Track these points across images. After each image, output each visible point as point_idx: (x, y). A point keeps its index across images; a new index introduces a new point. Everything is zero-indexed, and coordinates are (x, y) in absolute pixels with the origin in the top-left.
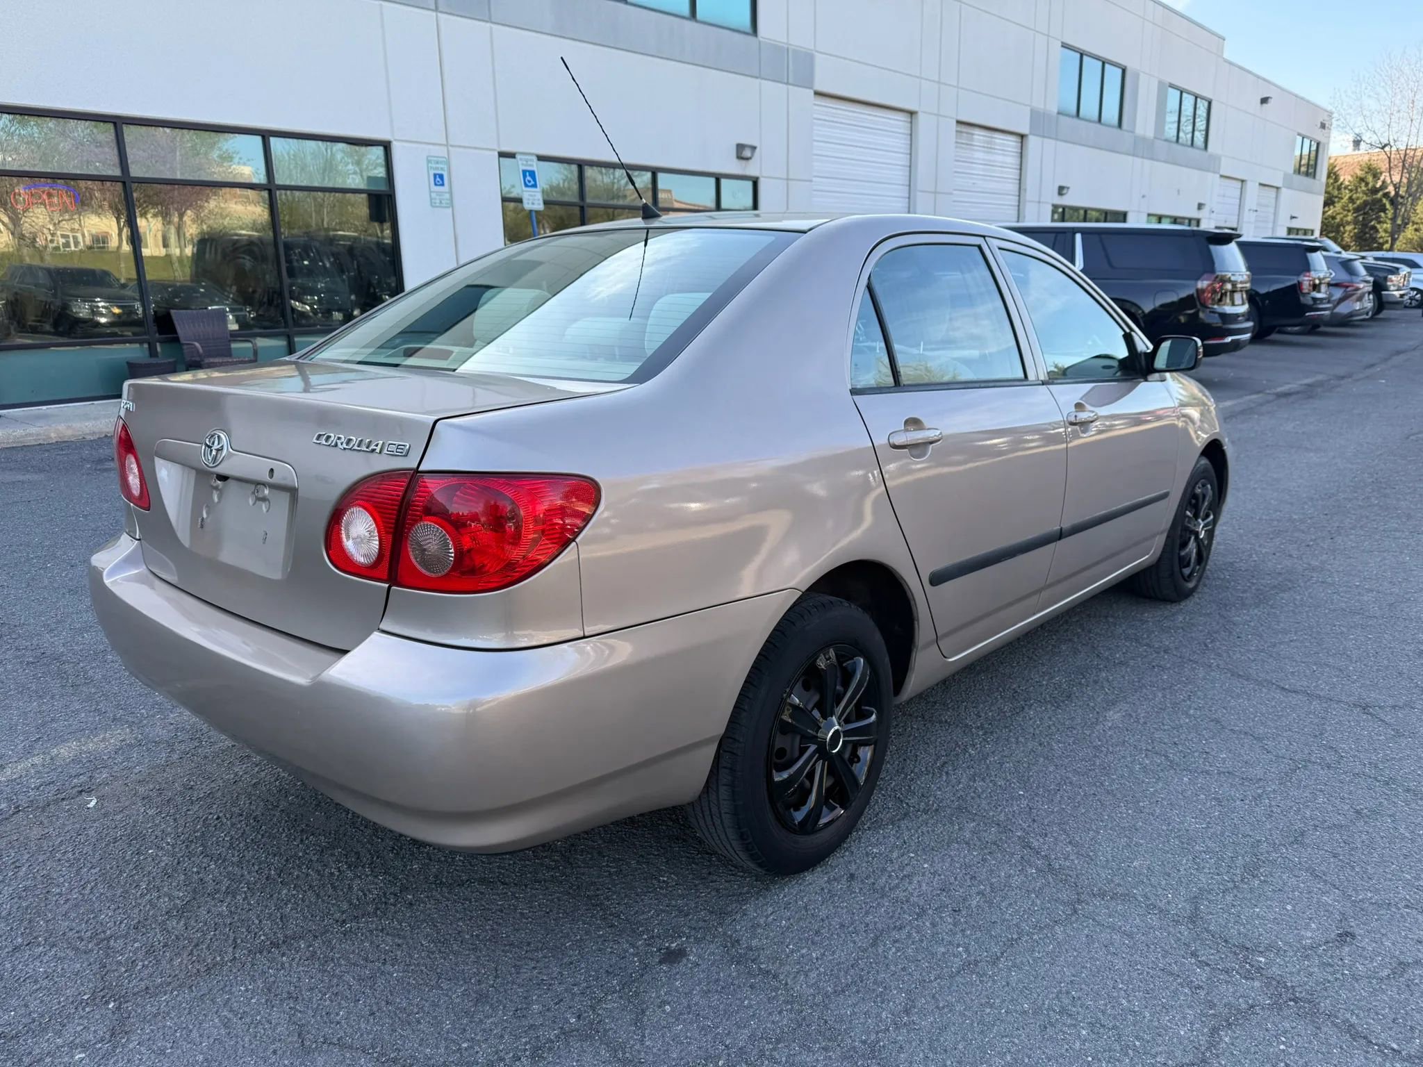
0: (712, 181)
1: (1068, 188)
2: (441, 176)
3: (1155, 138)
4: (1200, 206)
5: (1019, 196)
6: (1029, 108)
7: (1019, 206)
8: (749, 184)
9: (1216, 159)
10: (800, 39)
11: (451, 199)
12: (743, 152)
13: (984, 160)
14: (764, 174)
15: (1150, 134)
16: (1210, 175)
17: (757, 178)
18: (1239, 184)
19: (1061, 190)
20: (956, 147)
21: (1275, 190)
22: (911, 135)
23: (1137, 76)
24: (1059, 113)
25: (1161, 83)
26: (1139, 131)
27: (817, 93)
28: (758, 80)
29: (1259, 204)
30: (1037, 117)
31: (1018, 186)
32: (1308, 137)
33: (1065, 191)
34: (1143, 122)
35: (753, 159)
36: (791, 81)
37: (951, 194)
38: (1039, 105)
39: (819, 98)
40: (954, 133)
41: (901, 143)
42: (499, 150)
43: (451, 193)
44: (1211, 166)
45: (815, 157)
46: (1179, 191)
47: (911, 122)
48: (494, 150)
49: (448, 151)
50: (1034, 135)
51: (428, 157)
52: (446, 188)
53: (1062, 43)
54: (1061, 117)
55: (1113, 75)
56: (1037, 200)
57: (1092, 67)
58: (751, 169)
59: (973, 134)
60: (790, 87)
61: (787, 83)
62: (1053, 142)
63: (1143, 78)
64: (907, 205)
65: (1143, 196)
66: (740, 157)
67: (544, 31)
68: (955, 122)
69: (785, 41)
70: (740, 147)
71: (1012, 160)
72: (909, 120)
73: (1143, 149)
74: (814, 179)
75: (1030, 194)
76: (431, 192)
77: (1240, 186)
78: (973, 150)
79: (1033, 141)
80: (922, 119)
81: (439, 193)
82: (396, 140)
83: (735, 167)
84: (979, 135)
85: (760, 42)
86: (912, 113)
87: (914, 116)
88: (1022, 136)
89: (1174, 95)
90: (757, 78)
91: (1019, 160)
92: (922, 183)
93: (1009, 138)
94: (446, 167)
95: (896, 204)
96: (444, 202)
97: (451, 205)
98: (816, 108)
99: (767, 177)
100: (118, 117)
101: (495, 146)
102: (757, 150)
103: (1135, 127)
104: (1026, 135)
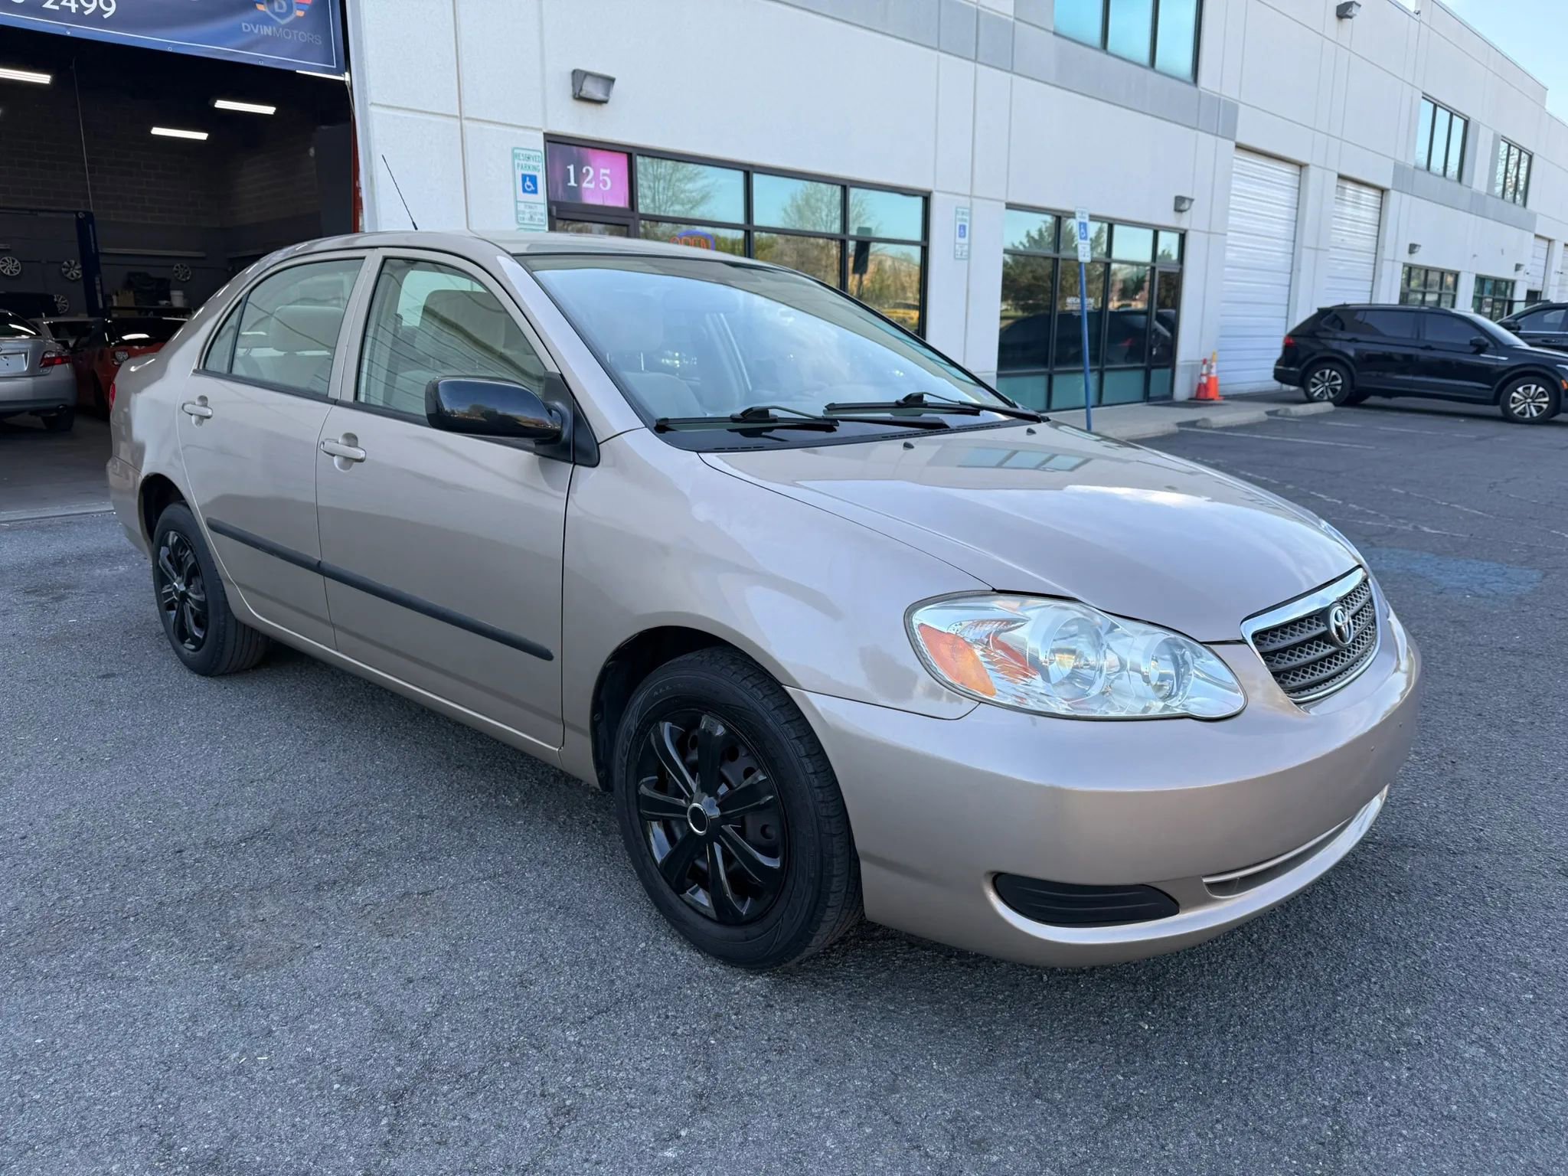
0: (1150, 233)
2: (964, 227)
3: (1487, 194)
4: (1518, 267)
5: (1376, 254)
6: (1393, 162)
7: (1375, 264)
9: (1533, 217)
10: (1230, 93)
11: (969, 251)
12: (1180, 204)
13: (1352, 215)
14: (1193, 227)
15: (1484, 190)
16: (1527, 233)
17: (1186, 231)
19: (1412, 249)
20: (1336, 203)
22: (1299, 189)
23: (1478, 128)
24: (1415, 168)
25: (1495, 135)
26: (1475, 186)
27: (1239, 147)
28: (1195, 132)
29: (1562, 267)
30: (1399, 170)
31: (1375, 243)
34: (1479, 178)
35: (1189, 212)
36: (1220, 133)
37: (1327, 250)
38: (1401, 158)
39: (1240, 151)
40: (1335, 188)
43: (969, 244)
44: (1525, 224)
46: (1502, 251)
47: (1300, 176)
48: (1001, 201)
49: (971, 204)
50: (1396, 190)
51: (957, 208)
52: (965, 240)
53: (1423, 93)
54: (1417, 171)
55: (1458, 124)
56: (1397, 259)
57: (1443, 116)
58: (1184, 222)
59: (1345, 188)
60: (1219, 139)
61: (1217, 135)
62: (1409, 197)
63: (1482, 130)
65: (1474, 256)
66: (1178, 210)
67: (1049, 81)
68: (1336, 176)
69: (1218, 91)
70: (1180, 199)
71: (1369, 215)
72: (1298, 173)
73: (1477, 206)
74: (1228, 233)
75: (1387, 253)
76: (955, 243)
77: (1546, 247)
78: (1345, 205)
79: (1394, 196)
80: (1313, 173)
81: (962, 245)
82: (938, 191)
83: (1168, 218)
84: (1349, 186)
85: (1200, 92)
86: (1301, 166)
87: (1303, 170)
88: (1383, 191)
89: (1504, 146)
90: (1194, 128)
91: (1378, 215)
92: (1308, 238)
93: (1372, 192)
94: (967, 218)
95: (1282, 260)
96: (964, 254)
97: (969, 257)
98: (1235, 161)
99: (1194, 230)
100: (752, 166)
101: (1004, 198)
102: (1194, 203)
103: (1472, 184)
104: (1388, 190)
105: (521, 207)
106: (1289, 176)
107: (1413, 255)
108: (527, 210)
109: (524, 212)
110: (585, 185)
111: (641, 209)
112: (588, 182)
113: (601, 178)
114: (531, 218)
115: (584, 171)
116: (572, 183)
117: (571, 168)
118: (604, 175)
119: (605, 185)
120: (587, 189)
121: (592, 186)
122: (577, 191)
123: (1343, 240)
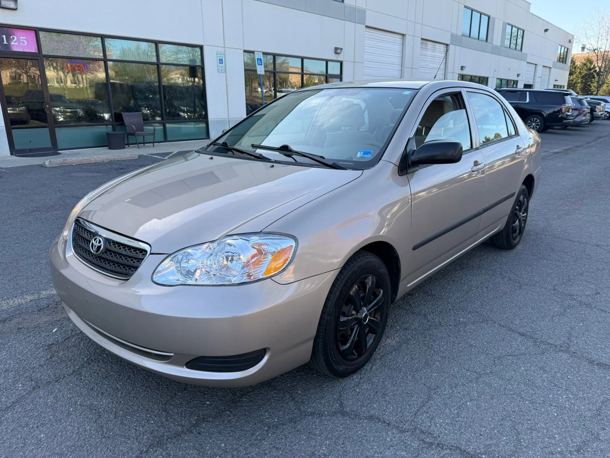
0: (324, 62)
1: (465, 67)
2: (222, 60)
3: (501, 46)
4: (518, 75)
5: (445, 70)
6: (450, 33)
7: (445, 74)
8: (339, 64)
9: (526, 55)
10: (361, 4)
11: (225, 69)
12: (337, 51)
13: (432, 55)
14: (345, 60)
15: (499, 44)
16: (523, 62)
17: (342, 61)
18: (534, 66)
19: (462, 68)
20: (421, 50)
21: (549, 68)
22: (403, 44)
23: (494, 19)
24: (462, 35)
25: (504, 23)
26: (495, 43)
27: (367, 27)
28: (344, 21)
29: (542, 75)
30: (453, 37)
31: (444, 66)
32: (563, 46)
33: (464, 68)
34: (496, 39)
35: (341, 54)
36: (356, 22)
37: (418, 69)
38: (454, 32)
39: (367, 29)
40: (420, 43)
41: (398, 47)
42: (244, 49)
43: (225, 67)
44: (523, 58)
45: (365, 53)
46: (510, 69)
47: (403, 39)
49: (225, 50)
50: (452, 44)
51: (217, 52)
52: (223, 65)
53: (464, 5)
54: (463, 37)
55: (485, 19)
56: (452, 72)
57: (476, 16)
58: (340, 58)
59: (427, 44)
60: (356, 24)
61: (355, 22)
62: (459, 47)
63: (497, 20)
64: (400, 73)
65: (495, 71)
66: (336, 53)
68: (420, 39)
69: (355, 5)
70: (336, 49)
71: (443, 55)
72: (402, 38)
73: (496, 51)
74: (365, 62)
75: (450, 70)
76: (218, 66)
77: (535, 67)
78: (426, 50)
79: (451, 47)
80: (408, 37)
81: (221, 67)
82: (205, 45)
83: (334, 57)
84: (430, 44)
85: (345, 5)
86: (403, 35)
87: (404, 36)
88: (447, 45)
89: (509, 28)
90: (343, 20)
91: (446, 55)
92: (407, 64)
93: (443, 46)
96: (223, 70)
97: (226, 72)
98: (366, 32)
100: (103, 35)
101: (242, 48)
102: (343, 50)
103: (493, 42)
104: (449, 45)
110: (12, 43)
111: (44, 53)
112: (14, 42)
113: (21, 41)
115: (11, 37)
116: (5, 42)
117: (4, 36)
118: (22, 39)
119: (24, 43)
120: (14, 45)
121: (17, 44)
122: (8, 46)
123: (427, 65)
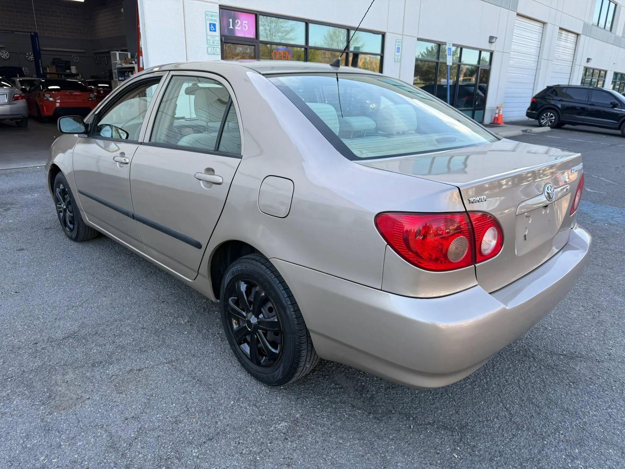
0: (478, 52)
2: (399, 48)
3: (622, 37)
5: (573, 62)
6: (583, 22)
7: (572, 67)
11: (401, 58)
12: (491, 39)
13: (563, 45)
15: (621, 35)
17: (493, 51)
19: (588, 60)
20: (558, 40)
22: (542, 33)
23: (620, 7)
26: (617, 34)
27: (518, 15)
28: (500, 8)
30: (586, 26)
31: (573, 58)
34: (619, 30)
35: (495, 43)
36: (510, 9)
37: (553, 60)
38: (586, 21)
39: (519, 17)
40: (557, 33)
41: (536, 37)
43: (401, 55)
45: (512, 43)
48: (415, 37)
49: (402, 38)
50: (583, 34)
51: (396, 40)
54: (593, 26)
55: (612, 7)
56: (579, 64)
57: (606, 3)
58: (492, 47)
59: (562, 33)
60: (510, 11)
62: (589, 37)
64: (536, 65)
65: (614, 64)
66: (490, 42)
68: (559, 28)
71: (571, 45)
72: (543, 27)
73: (617, 42)
75: (578, 62)
76: (395, 55)
78: (560, 41)
79: (582, 37)
80: (549, 27)
81: (398, 56)
82: (388, 32)
83: (487, 46)
84: (564, 32)
86: (544, 23)
87: (545, 25)
88: (578, 35)
90: (500, 6)
91: (575, 46)
92: (545, 55)
93: (573, 35)
94: (401, 44)
95: (533, 65)
96: (399, 59)
97: (400, 61)
98: (516, 21)
99: (497, 51)
100: (309, 20)
102: (497, 39)
103: (616, 32)
104: (580, 34)
105: (209, 37)
106: (539, 27)
107: (588, 63)
108: (212, 39)
109: (210, 40)
110: (237, 28)
111: (261, 39)
112: (238, 27)
113: (244, 25)
114: (213, 42)
115: (236, 22)
116: (231, 27)
117: (231, 20)
118: (245, 23)
119: (245, 28)
120: (237, 30)
121: (240, 28)
122: (233, 31)
123: (559, 56)
